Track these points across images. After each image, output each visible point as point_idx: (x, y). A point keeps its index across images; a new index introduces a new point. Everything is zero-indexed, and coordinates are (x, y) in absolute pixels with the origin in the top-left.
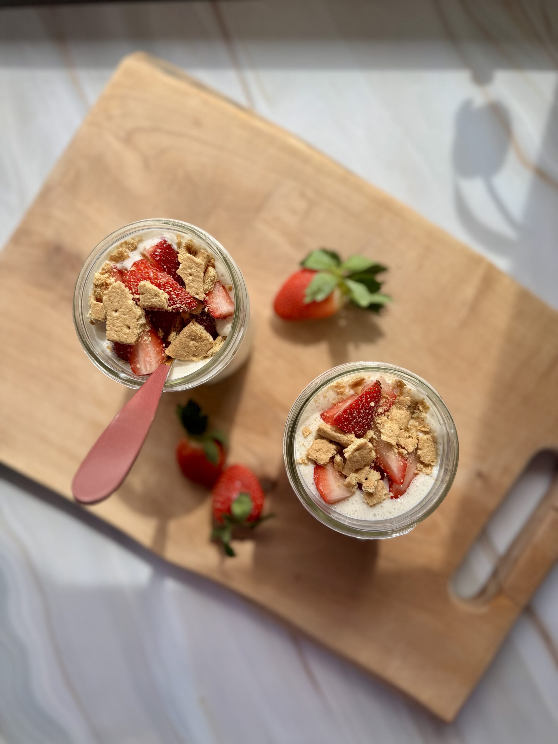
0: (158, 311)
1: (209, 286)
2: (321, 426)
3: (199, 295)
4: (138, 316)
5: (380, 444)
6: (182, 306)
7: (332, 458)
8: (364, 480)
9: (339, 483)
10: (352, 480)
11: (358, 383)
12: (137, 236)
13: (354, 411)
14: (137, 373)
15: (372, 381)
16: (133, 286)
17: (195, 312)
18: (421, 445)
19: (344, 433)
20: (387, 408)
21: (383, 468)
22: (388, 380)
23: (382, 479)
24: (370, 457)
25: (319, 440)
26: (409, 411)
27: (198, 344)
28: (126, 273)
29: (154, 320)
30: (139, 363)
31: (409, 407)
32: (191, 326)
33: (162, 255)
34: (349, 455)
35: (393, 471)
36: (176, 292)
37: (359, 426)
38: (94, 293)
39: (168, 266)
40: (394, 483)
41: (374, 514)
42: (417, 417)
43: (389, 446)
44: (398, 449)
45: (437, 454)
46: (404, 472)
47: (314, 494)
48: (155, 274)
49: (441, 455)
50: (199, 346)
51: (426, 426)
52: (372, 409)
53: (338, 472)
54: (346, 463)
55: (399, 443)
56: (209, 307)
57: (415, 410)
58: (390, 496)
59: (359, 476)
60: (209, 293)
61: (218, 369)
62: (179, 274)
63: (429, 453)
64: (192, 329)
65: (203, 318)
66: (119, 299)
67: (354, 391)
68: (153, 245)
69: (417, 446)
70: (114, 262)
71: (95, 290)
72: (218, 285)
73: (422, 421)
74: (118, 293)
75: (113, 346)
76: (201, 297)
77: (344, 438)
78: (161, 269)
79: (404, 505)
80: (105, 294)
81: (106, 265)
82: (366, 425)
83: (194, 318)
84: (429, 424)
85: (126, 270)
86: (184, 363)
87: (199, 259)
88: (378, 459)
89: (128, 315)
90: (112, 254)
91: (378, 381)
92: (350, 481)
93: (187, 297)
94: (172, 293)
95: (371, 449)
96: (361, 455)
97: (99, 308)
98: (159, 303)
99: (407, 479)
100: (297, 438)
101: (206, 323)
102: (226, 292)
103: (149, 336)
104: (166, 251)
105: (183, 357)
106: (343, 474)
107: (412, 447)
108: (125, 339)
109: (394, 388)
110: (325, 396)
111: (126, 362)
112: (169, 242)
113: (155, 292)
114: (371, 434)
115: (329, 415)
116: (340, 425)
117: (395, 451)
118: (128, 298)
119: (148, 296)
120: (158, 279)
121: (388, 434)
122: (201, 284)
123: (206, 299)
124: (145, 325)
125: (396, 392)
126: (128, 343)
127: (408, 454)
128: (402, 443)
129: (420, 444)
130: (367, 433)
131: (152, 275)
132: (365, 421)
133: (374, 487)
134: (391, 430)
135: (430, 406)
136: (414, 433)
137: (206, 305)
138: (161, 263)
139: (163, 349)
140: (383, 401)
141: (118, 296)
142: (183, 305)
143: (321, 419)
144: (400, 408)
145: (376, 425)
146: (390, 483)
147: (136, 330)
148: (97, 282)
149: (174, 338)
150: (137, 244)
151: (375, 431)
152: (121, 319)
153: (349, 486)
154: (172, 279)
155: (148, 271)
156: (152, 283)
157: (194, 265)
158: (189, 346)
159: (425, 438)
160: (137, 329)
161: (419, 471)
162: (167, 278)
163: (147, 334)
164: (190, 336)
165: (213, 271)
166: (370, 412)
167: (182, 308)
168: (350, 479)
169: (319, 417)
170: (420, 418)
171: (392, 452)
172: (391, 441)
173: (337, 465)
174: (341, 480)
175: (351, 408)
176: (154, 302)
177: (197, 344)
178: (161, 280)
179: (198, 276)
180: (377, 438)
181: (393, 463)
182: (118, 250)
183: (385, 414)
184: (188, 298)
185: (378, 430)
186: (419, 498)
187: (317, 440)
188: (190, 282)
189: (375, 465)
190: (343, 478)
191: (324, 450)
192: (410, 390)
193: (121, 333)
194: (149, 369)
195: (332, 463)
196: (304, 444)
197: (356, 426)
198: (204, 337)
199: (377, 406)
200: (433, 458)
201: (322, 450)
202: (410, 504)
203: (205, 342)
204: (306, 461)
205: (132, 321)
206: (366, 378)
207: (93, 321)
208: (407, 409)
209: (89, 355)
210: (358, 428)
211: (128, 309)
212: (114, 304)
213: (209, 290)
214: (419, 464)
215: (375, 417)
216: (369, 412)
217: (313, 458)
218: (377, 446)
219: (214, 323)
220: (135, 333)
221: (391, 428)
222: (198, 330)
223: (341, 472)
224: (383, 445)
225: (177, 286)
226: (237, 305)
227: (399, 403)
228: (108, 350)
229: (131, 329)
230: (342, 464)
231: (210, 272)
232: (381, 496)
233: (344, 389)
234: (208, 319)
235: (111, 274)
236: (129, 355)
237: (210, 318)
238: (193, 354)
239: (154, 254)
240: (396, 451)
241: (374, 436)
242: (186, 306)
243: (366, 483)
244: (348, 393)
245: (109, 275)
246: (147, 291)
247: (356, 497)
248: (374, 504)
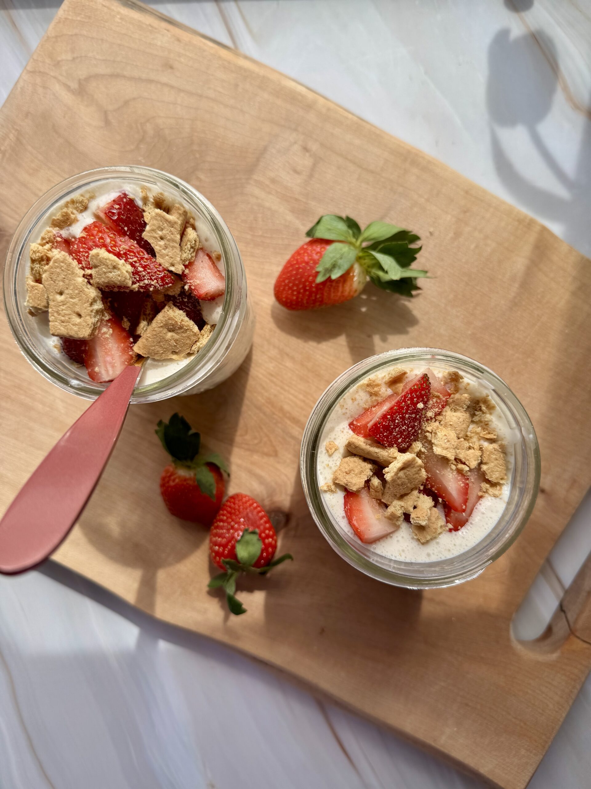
0: (119, 291)
1: (188, 254)
2: (351, 440)
3: (176, 266)
4: (92, 298)
5: (432, 460)
6: (153, 283)
7: (368, 482)
8: (411, 509)
9: (379, 515)
10: (396, 510)
11: (397, 379)
12: (88, 191)
13: (397, 417)
14: (96, 380)
15: (416, 375)
16: (83, 258)
17: (172, 292)
18: (487, 458)
19: (383, 447)
20: (439, 411)
21: (436, 491)
22: (438, 373)
23: (435, 506)
24: (419, 477)
25: (348, 458)
26: (468, 413)
27: (178, 337)
28: (73, 242)
29: (116, 305)
30: (98, 365)
31: (468, 407)
32: (167, 312)
33: (121, 212)
34: (392, 477)
35: (450, 494)
36: (143, 263)
37: (403, 437)
38: (31, 271)
39: (131, 228)
40: (453, 511)
41: (428, 553)
42: (479, 420)
43: (445, 460)
44: (456, 465)
45: (507, 469)
46: (467, 496)
47: (346, 532)
48: (112, 240)
49: (512, 469)
50: (180, 339)
51: (491, 433)
52: (420, 413)
53: (375, 500)
54: (386, 488)
55: (458, 456)
56: (190, 283)
57: (476, 412)
58: (447, 529)
59: (405, 504)
60: (189, 265)
61: (207, 369)
62: (146, 238)
63: (497, 468)
64: (168, 315)
65: (183, 300)
66: (64, 277)
67: (392, 390)
68: (110, 201)
69: (481, 460)
70: (57, 228)
71: (32, 266)
72: (201, 254)
73: (485, 425)
74: (62, 268)
75: (61, 344)
76: (178, 269)
77: (383, 453)
78: (121, 233)
79: (467, 540)
80: (45, 271)
81: (47, 233)
82: (412, 435)
83: (171, 300)
84: (496, 429)
85: (75, 238)
86: (160, 364)
87: (173, 217)
88: (429, 480)
89: (78, 297)
90: (54, 217)
91: (425, 374)
92: (394, 512)
93: (158, 269)
94: (137, 265)
95: (421, 466)
96: (407, 475)
97: (39, 291)
98: (119, 278)
99: (469, 504)
100: (319, 457)
101: (188, 307)
102: (213, 263)
103: (109, 328)
104: (127, 208)
105: (158, 355)
106: (383, 503)
107: (475, 460)
108: (76, 332)
109: (446, 383)
110: (353, 398)
111: (81, 365)
112: (131, 196)
113: (113, 262)
114: (418, 446)
115: (361, 424)
116: (378, 436)
117: (452, 468)
118: (77, 274)
119: (104, 269)
120: (117, 247)
121: (444, 445)
122: (178, 251)
123: (185, 273)
124: (103, 313)
125: (450, 388)
126: (80, 338)
127: (471, 470)
128: (461, 456)
129: (485, 457)
130: (413, 445)
131: (108, 240)
132: (411, 429)
133: (427, 519)
134: (446, 439)
135: (496, 405)
136: (475, 442)
137: (185, 281)
138: (121, 224)
139: (130, 345)
140: (433, 401)
141: (62, 272)
142: (153, 281)
143: (350, 430)
144: (456, 409)
145: (425, 434)
146: (446, 510)
147: (89, 318)
148: (34, 256)
149: (145, 329)
150: (87, 202)
151: (423, 442)
152: (68, 305)
153: (392, 518)
154: (136, 245)
155: (103, 237)
156: (109, 252)
157: (166, 225)
158: (166, 339)
159: (492, 448)
160: (91, 318)
161: (484, 492)
162: (129, 244)
163: (106, 325)
164: (167, 325)
165: (194, 233)
166: (418, 416)
167: (153, 285)
168: (394, 508)
169: (347, 427)
170: (484, 422)
171: (449, 470)
172: (448, 454)
173: (374, 490)
174: (380, 511)
175: (392, 412)
176: (112, 277)
177: (176, 336)
178: (121, 246)
179: (173, 239)
180: (426, 451)
181: (450, 484)
182: (62, 211)
183: (436, 418)
184: (159, 271)
185: (427, 440)
186: (487, 528)
187: (346, 458)
188: (161, 248)
189: (424, 488)
190: (383, 508)
191: (357, 471)
192: (468, 384)
193: (70, 324)
194: (111, 372)
195: (367, 488)
196: (328, 465)
197: (399, 436)
198: (186, 326)
199: (426, 409)
200: (502, 474)
201: (354, 471)
202: (474, 537)
203: (188, 332)
204: (333, 487)
205: (84, 306)
206: (408, 371)
207: (32, 311)
208: (465, 410)
209: (27, 357)
210: (401, 439)
211: (77, 289)
212: (58, 284)
213: (189, 260)
214: (484, 483)
215: (423, 423)
216: (416, 416)
217: (342, 483)
218: (428, 462)
219: (199, 308)
220: (88, 323)
221: (446, 437)
222: (177, 317)
223: (380, 500)
224: (436, 460)
225: (144, 255)
226: (229, 279)
227: (454, 403)
228: (55, 349)
229: (83, 317)
230: (381, 489)
231: (189, 235)
232: (436, 529)
233: (379, 387)
234: (190, 302)
235: (53, 244)
236: (84, 356)
237: (192, 300)
238: (172, 350)
239: (110, 212)
240: (454, 467)
241: (423, 450)
242: (157, 283)
243: (416, 513)
244: (384, 393)
245: (50, 246)
246: (103, 262)
247: (402, 531)
248: (427, 541)
